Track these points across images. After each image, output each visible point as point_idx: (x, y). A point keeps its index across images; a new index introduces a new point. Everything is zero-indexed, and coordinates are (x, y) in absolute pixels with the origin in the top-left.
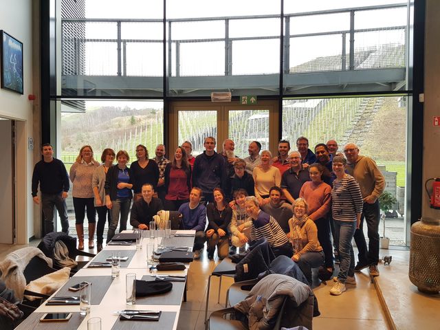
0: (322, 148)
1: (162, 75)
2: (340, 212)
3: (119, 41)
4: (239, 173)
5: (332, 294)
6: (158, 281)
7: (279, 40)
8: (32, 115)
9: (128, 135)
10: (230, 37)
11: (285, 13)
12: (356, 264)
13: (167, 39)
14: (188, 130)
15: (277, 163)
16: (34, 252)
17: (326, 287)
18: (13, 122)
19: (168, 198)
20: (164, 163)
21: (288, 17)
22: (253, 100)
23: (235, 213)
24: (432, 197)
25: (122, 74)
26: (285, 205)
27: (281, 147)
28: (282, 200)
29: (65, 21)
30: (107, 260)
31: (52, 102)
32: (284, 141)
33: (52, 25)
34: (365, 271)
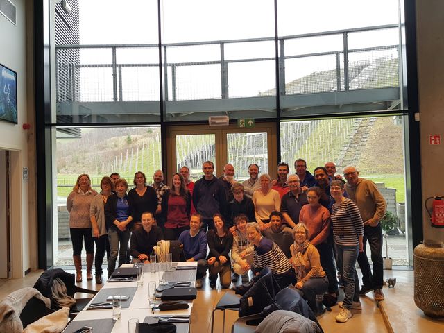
0: (321, 171)
1: (158, 99)
2: (342, 237)
3: (114, 65)
4: (238, 197)
5: (338, 322)
6: (161, 323)
7: (274, 62)
8: (27, 144)
9: (125, 155)
10: (225, 59)
11: (279, 36)
12: (361, 288)
13: (163, 62)
14: (185, 148)
15: (277, 186)
16: (31, 292)
17: (331, 313)
18: (7, 152)
19: (168, 225)
20: (162, 189)
21: (282, 40)
22: (250, 122)
23: (236, 239)
24: (432, 216)
25: (118, 100)
26: (286, 229)
27: (280, 170)
28: (283, 224)
29: (60, 48)
30: (108, 300)
31: (47, 131)
32: (283, 164)
33: (46, 52)
34: (370, 294)
